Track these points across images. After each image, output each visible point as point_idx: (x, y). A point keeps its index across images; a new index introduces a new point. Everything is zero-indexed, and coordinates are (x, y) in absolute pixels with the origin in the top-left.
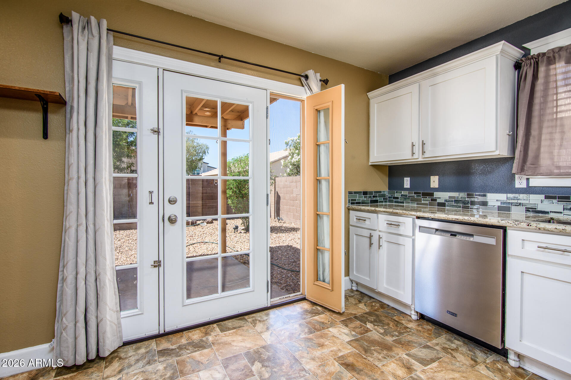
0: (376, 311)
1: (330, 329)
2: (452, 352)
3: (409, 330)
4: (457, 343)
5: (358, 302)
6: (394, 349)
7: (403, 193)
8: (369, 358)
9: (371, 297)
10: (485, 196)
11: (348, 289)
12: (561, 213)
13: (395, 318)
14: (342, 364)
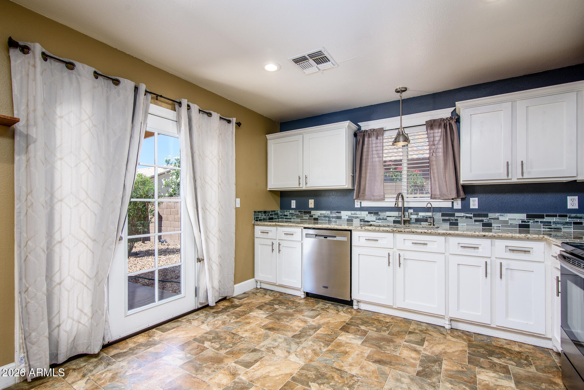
0: (278, 298)
1: (251, 313)
2: (326, 310)
3: (301, 304)
4: (328, 304)
5: (264, 295)
6: (295, 315)
7: (291, 211)
8: (282, 322)
9: (272, 291)
10: (340, 213)
11: (254, 288)
12: (375, 221)
13: (291, 299)
14: (266, 329)
